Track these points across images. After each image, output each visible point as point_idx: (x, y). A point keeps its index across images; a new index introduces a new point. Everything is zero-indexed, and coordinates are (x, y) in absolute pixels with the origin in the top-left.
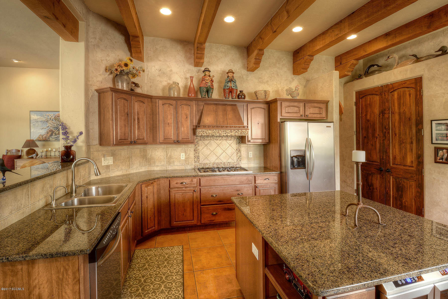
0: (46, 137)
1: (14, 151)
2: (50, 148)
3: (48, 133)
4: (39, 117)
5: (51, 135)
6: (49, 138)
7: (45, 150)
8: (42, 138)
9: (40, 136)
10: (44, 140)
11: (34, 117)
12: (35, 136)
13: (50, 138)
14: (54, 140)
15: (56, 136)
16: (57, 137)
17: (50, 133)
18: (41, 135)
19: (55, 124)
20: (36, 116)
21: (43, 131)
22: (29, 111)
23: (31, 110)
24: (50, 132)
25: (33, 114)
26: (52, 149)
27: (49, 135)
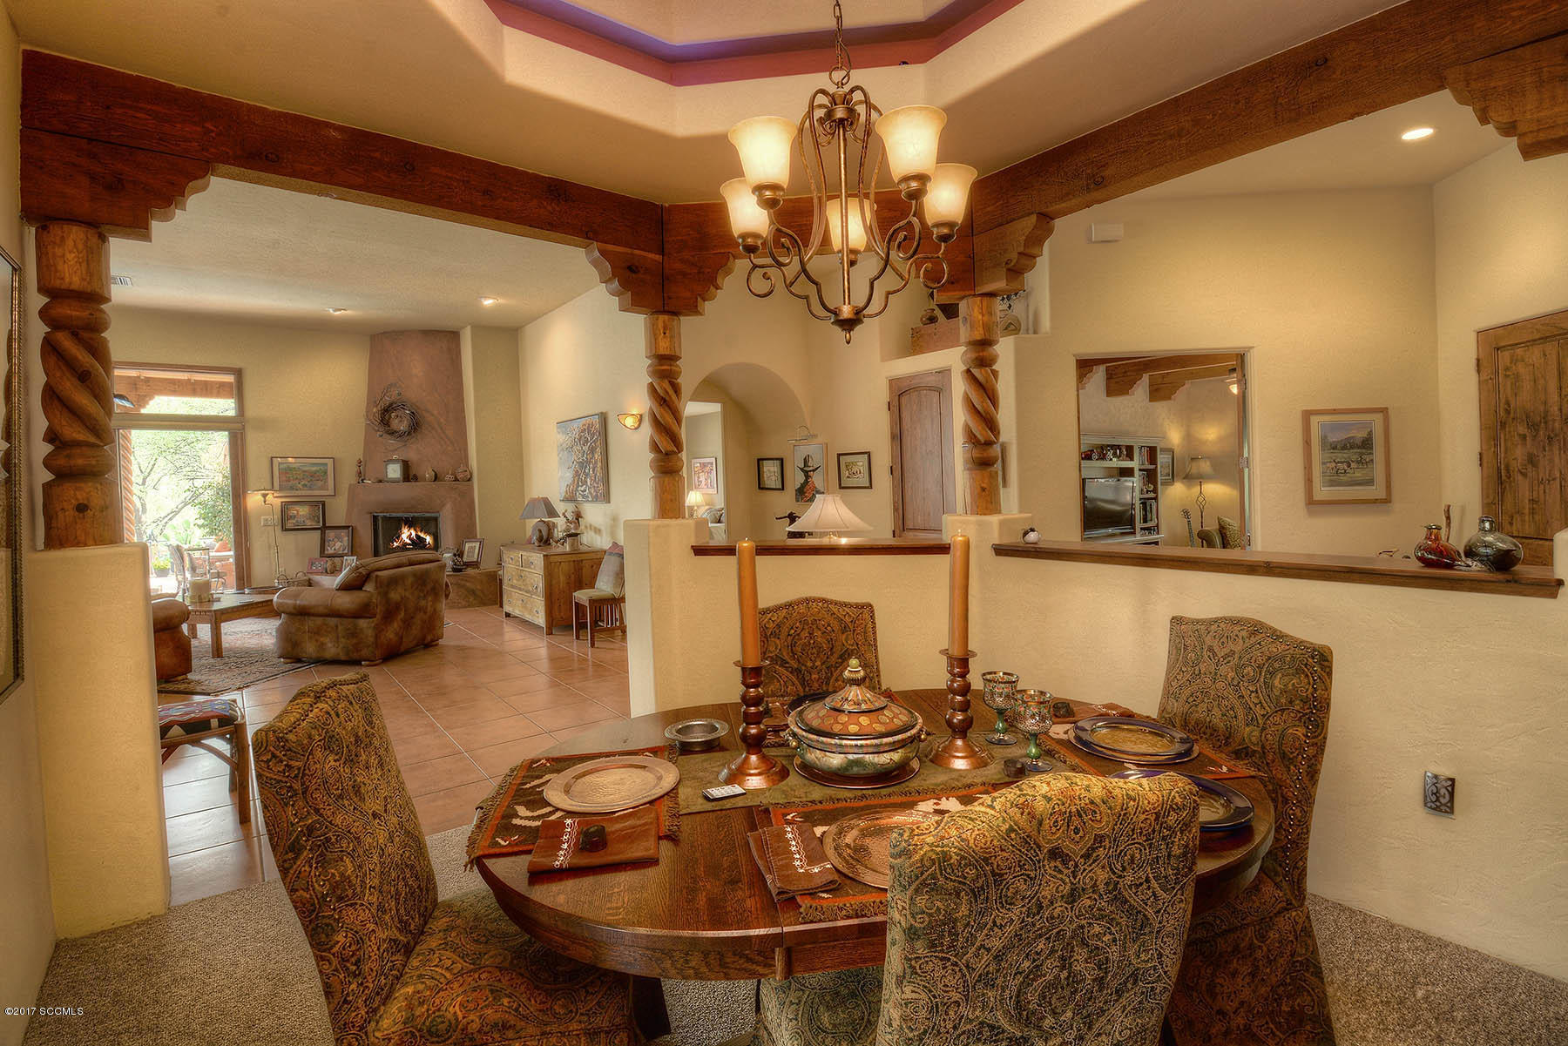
11: (559, 438)
15: (583, 488)
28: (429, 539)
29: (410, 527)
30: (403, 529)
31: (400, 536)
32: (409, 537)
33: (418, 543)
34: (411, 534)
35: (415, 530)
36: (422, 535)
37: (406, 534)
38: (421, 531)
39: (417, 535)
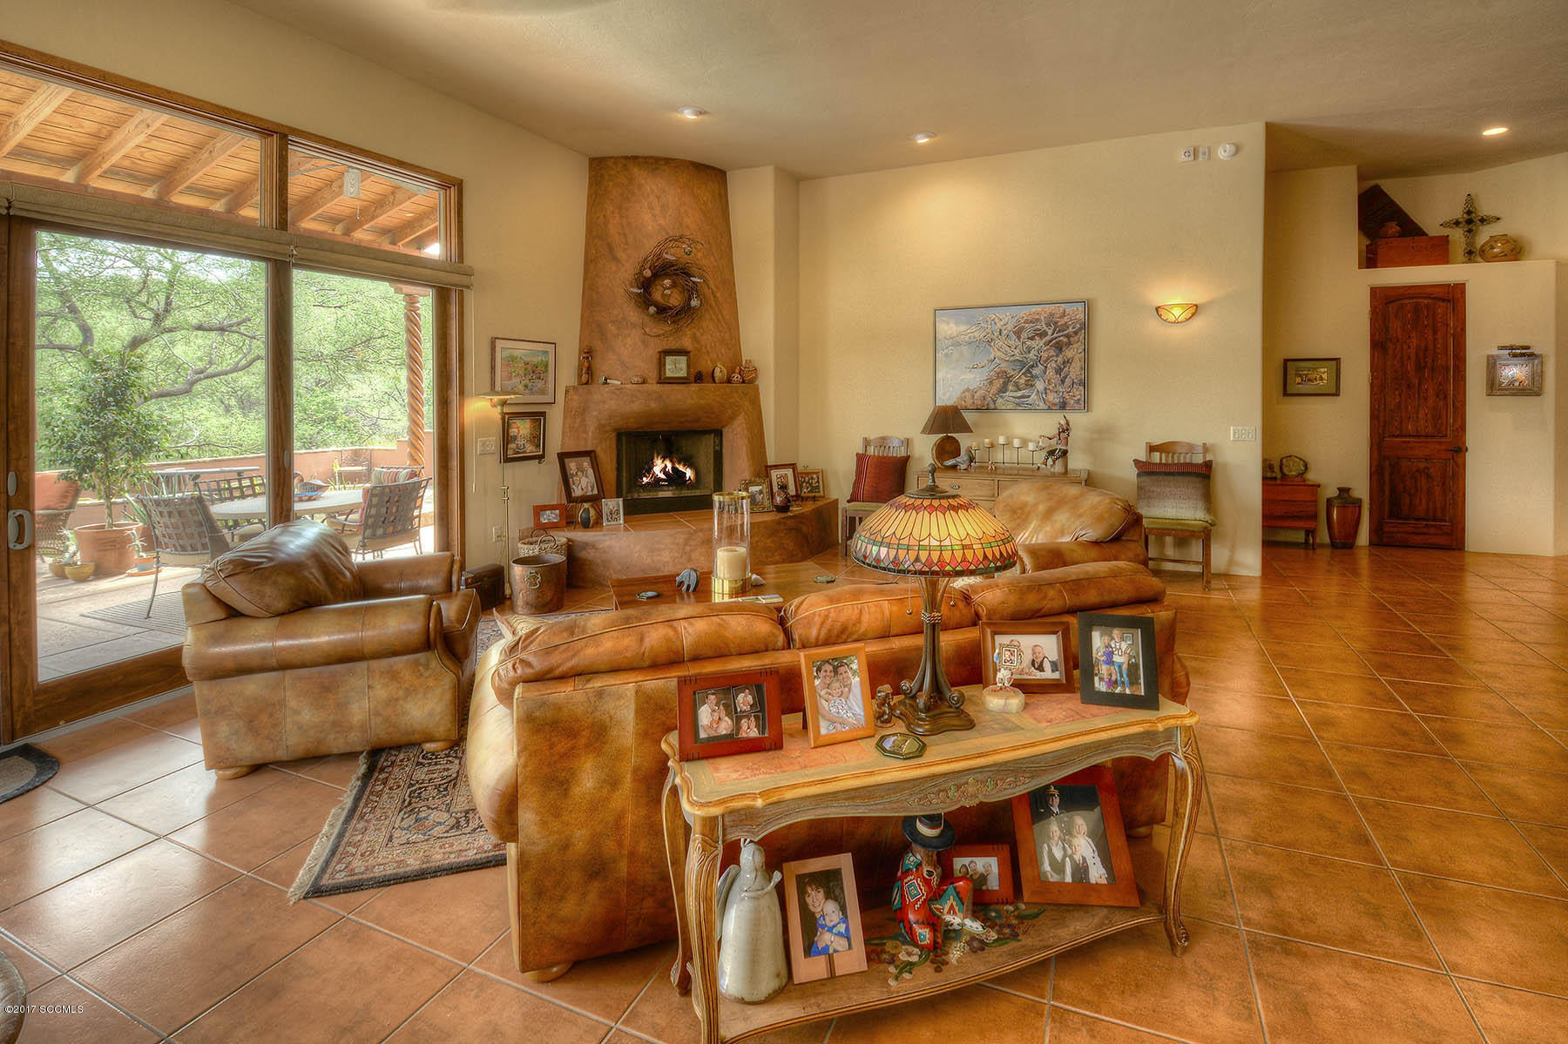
0: (984, 397)
1: (896, 443)
2: (1002, 435)
3: (991, 383)
4: (963, 328)
5: (1003, 389)
6: (994, 402)
7: (987, 441)
8: (971, 401)
9: (967, 393)
10: (979, 407)
11: (946, 328)
12: (948, 394)
13: (1000, 400)
14: (1011, 406)
15: (1019, 394)
16: (1023, 397)
17: (998, 384)
18: (968, 390)
19: (1016, 351)
20: (952, 325)
21: (975, 378)
22: (932, 311)
23: (936, 307)
24: (998, 377)
25: (944, 318)
26: (1007, 438)
27: (994, 389)
28: (689, 473)
29: (664, 458)
30: (655, 460)
31: (651, 468)
32: (664, 470)
33: (675, 478)
34: (666, 466)
35: (671, 461)
36: (681, 468)
37: (660, 467)
38: (679, 463)
39: (673, 468)
